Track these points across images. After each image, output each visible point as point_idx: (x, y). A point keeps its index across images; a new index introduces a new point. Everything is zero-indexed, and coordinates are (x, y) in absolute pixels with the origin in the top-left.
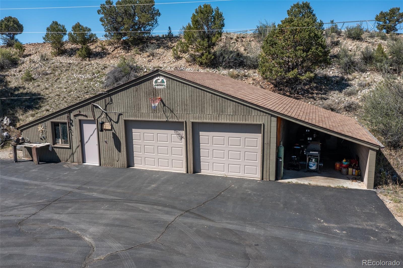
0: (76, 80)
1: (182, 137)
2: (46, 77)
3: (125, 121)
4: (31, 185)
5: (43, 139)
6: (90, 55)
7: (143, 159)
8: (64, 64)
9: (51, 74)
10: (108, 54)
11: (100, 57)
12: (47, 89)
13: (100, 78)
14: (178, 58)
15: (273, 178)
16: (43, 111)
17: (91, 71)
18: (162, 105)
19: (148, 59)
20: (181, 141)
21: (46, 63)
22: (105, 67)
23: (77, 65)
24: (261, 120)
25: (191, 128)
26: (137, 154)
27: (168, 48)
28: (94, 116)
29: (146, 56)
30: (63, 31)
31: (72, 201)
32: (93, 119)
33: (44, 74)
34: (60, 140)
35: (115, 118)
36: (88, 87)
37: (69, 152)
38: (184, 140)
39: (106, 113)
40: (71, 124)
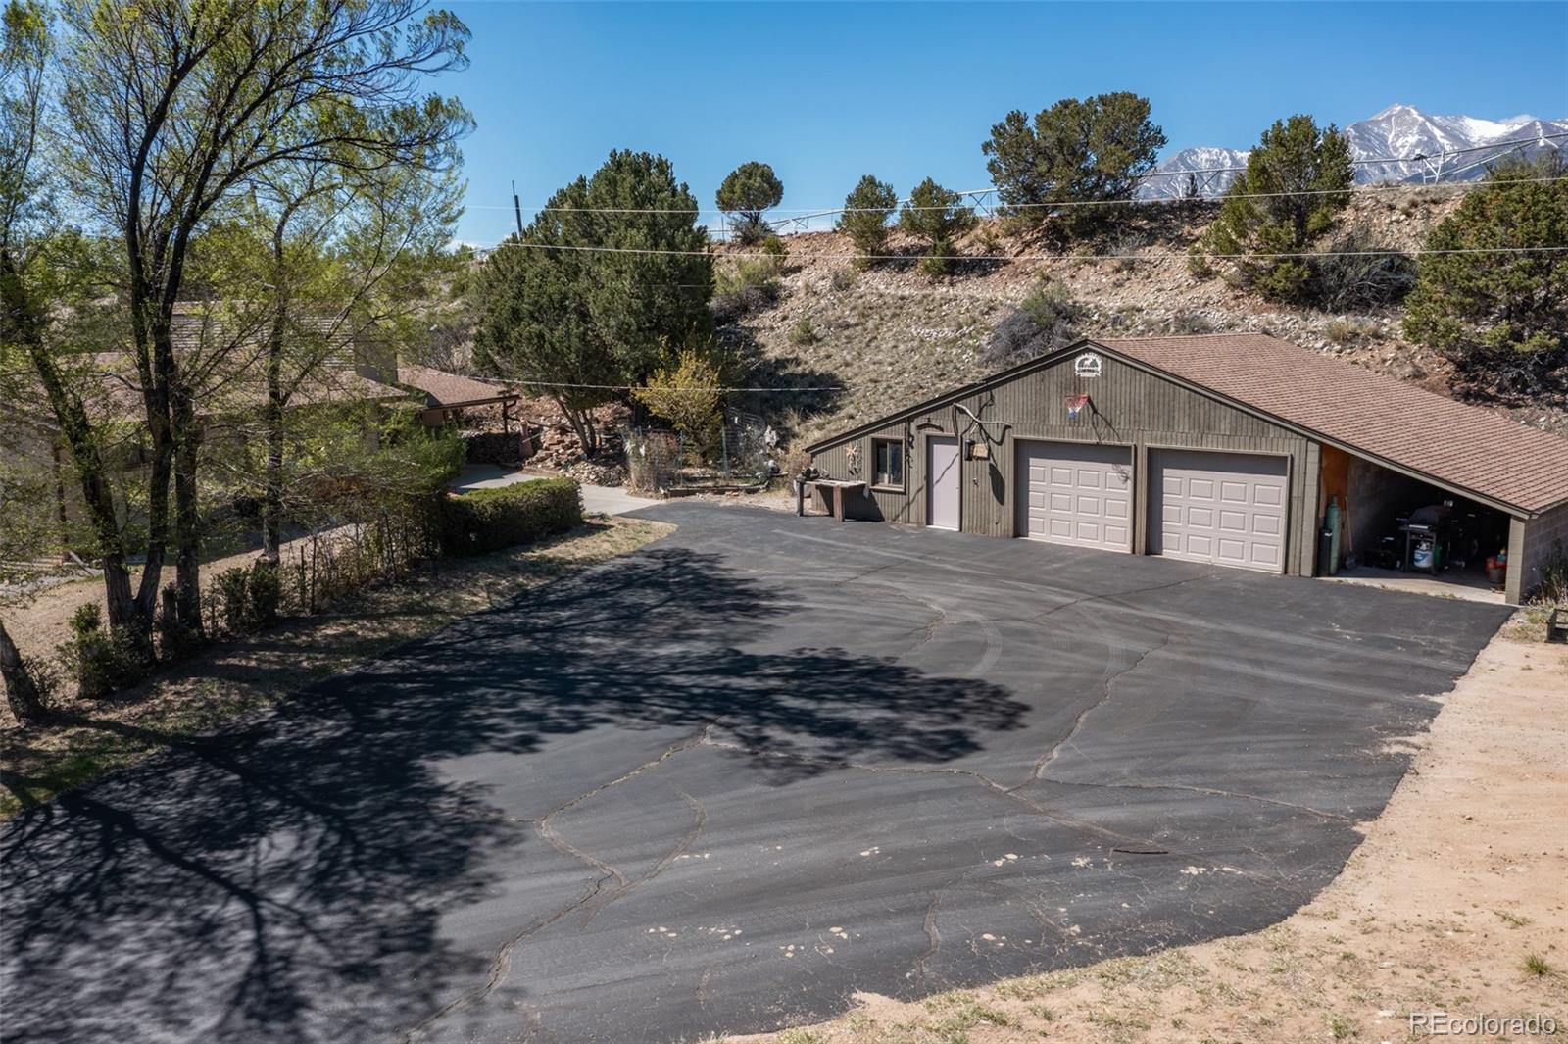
0: (916, 344)
1: (1127, 478)
2: (846, 333)
3: (1017, 442)
4: (839, 547)
5: (854, 473)
6: (954, 267)
7: (1047, 523)
8: (889, 300)
9: (857, 325)
10: (1005, 264)
11: (980, 272)
12: (847, 364)
13: (976, 338)
14: (1205, 274)
15: (1308, 570)
16: (841, 419)
17: (954, 319)
18: (1091, 411)
19: (1114, 278)
20: (1124, 486)
21: (845, 297)
22: (991, 308)
23: (921, 302)
24: (1286, 448)
25: (1145, 462)
26: (1034, 511)
27: (1182, 242)
28: (956, 430)
29: (1110, 269)
30: (890, 201)
31: (910, 571)
32: (953, 434)
33: (840, 326)
34: (886, 476)
35: (996, 435)
36: (944, 362)
37: (903, 500)
38: (1130, 483)
39: (980, 425)
40: (911, 444)
